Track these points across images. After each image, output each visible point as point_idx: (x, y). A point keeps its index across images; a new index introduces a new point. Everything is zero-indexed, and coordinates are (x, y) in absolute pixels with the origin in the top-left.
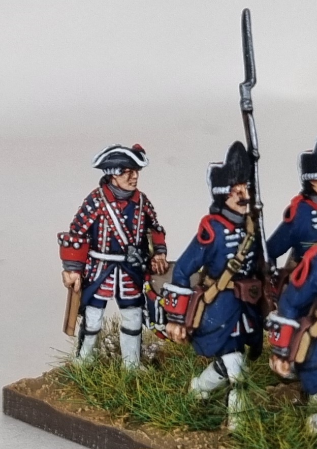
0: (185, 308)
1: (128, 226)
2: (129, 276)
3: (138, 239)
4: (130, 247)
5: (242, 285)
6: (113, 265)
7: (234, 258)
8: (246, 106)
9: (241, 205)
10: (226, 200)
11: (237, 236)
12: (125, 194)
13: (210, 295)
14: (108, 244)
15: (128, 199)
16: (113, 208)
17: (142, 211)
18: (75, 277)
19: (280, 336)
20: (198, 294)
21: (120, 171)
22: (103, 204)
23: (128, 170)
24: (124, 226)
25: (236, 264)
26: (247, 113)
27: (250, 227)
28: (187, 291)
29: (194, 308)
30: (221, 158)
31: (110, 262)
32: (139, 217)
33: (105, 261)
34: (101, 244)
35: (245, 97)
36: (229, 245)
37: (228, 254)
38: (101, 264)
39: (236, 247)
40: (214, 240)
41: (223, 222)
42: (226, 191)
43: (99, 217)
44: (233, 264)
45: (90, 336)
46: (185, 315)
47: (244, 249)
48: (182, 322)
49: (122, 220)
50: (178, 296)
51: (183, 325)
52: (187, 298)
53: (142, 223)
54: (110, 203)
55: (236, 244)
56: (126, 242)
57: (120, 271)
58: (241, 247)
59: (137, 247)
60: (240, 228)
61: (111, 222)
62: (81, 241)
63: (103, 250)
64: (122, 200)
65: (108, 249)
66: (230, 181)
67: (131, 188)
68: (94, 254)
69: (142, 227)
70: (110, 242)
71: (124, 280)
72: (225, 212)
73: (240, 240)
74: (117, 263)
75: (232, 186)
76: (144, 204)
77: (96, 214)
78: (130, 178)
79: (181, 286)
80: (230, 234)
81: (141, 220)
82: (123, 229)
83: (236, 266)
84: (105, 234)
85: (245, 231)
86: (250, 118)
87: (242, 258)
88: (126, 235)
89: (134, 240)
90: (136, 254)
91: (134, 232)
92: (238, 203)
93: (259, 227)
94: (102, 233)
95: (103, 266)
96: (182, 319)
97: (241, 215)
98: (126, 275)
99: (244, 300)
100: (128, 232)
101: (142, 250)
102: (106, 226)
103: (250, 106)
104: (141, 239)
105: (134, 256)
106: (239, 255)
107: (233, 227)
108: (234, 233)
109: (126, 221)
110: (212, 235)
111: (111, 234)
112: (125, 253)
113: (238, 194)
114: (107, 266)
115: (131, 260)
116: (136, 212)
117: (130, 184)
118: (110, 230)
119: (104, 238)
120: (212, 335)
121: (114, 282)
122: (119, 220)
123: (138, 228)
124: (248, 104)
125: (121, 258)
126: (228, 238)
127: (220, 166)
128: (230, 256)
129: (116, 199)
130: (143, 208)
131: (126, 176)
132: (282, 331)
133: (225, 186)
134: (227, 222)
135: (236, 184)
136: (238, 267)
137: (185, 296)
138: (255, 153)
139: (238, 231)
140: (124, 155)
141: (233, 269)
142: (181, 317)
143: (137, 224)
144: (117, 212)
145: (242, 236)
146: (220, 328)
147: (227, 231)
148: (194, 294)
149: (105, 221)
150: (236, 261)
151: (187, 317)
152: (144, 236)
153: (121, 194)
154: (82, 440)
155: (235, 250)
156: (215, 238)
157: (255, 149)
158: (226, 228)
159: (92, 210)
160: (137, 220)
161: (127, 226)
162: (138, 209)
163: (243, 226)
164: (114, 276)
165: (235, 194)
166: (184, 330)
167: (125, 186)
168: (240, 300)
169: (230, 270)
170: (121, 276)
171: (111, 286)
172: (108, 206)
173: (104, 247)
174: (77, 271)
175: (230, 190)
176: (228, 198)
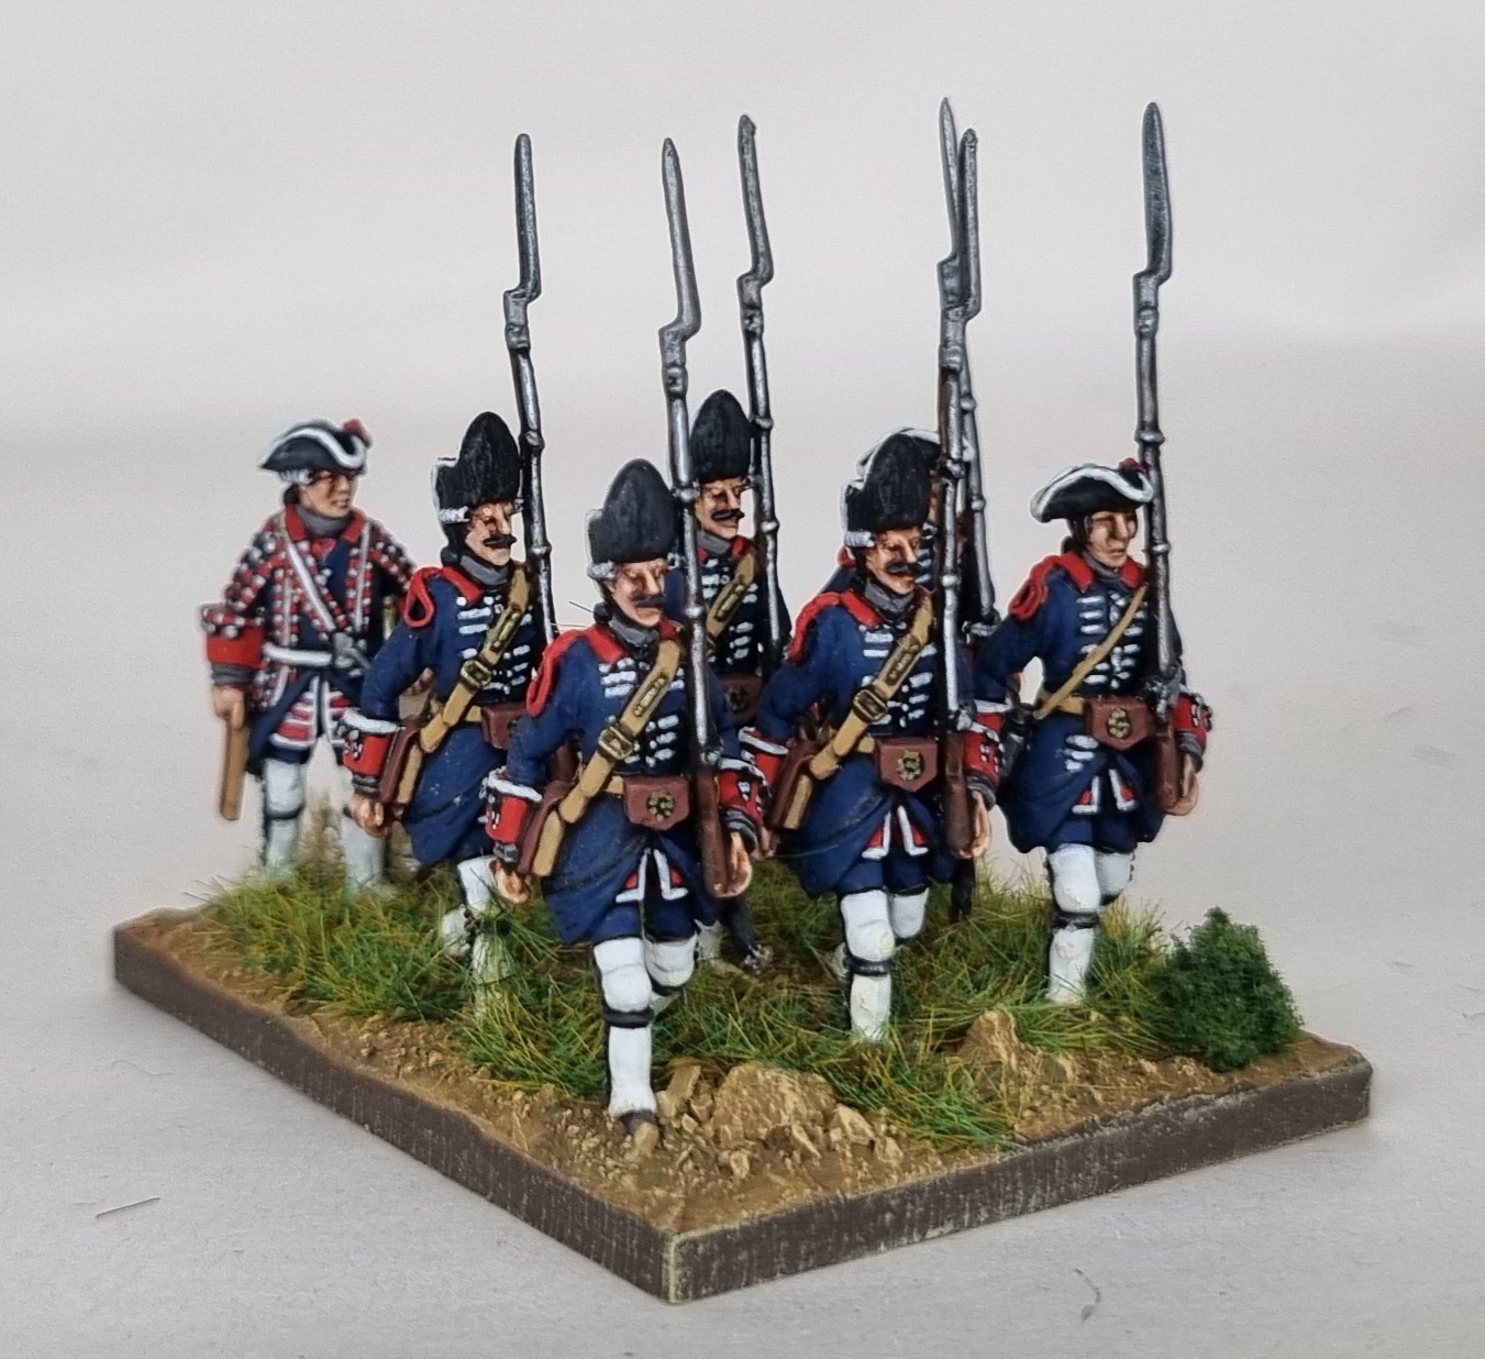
0: (379, 761)
1: (336, 591)
2: (345, 697)
3: (359, 619)
4: (340, 637)
5: (492, 714)
6: (308, 674)
7: (476, 658)
8: (514, 339)
9: (494, 547)
10: (464, 537)
11: (486, 612)
12: (328, 525)
13: (431, 735)
14: (295, 629)
15: (337, 535)
16: (301, 554)
17: (368, 561)
18: (233, 698)
19: (500, 819)
20: (407, 732)
21: (310, 476)
22: (281, 547)
23: (325, 473)
24: (325, 591)
25: (479, 670)
26: (519, 352)
27: (519, 594)
28: (387, 727)
29: (397, 763)
30: (450, 449)
31: (302, 669)
32: (360, 574)
33: (292, 666)
34: (281, 629)
35: (513, 320)
36: (465, 630)
37: (464, 649)
38: (285, 672)
39: (484, 634)
40: (433, 619)
41: (458, 582)
42: (457, 516)
43: (273, 572)
44: (473, 672)
45: (281, 822)
46: (378, 777)
47: (497, 639)
48: (371, 790)
49: (321, 579)
50: (363, 736)
51: (374, 797)
52: (384, 742)
53: (368, 584)
54: (295, 542)
55: (483, 627)
56: (330, 626)
57: (326, 686)
58: (492, 635)
59: (356, 637)
60: (494, 595)
61: (296, 584)
62: (241, 621)
63: (286, 643)
64: (324, 537)
65: (294, 639)
66: (466, 496)
67: (336, 512)
68: (272, 652)
69: (369, 594)
70: (298, 624)
71: (333, 704)
72: (467, 562)
73: (492, 621)
74: (318, 670)
75: (473, 507)
76: (372, 544)
77: (270, 565)
78: (332, 490)
79: (371, 716)
80: (466, 608)
81: (365, 580)
82: (323, 599)
83: (479, 676)
84: (287, 608)
85: (505, 602)
86: (524, 364)
87: (493, 658)
88: (331, 611)
89: (349, 622)
90: (353, 650)
91: (349, 605)
92: (486, 542)
93: (541, 594)
94: (282, 606)
95: (289, 675)
96: (373, 786)
97: (497, 568)
98: (338, 694)
99: (496, 745)
100: (333, 604)
101: (368, 643)
102: (288, 591)
103: (523, 338)
104: (367, 619)
105: (348, 656)
106: (487, 651)
107: (477, 592)
108: (479, 604)
109: (330, 579)
110: (430, 609)
111: (298, 608)
112: (328, 647)
113: (486, 523)
114: (298, 675)
115: (343, 663)
116: (352, 561)
117: (334, 503)
118: (296, 599)
119: (285, 618)
120: (434, 820)
121: (311, 709)
122: (313, 577)
123: (359, 597)
124: (519, 334)
125: (321, 659)
126: (464, 615)
127: (451, 464)
128: (470, 653)
129: (310, 536)
130: (370, 553)
131: (323, 486)
132: (503, 810)
133: (457, 506)
134: (467, 583)
135: (481, 503)
136: (485, 677)
137: (379, 736)
138: (531, 437)
139: (489, 600)
140: (315, 443)
141: (472, 681)
142: (372, 780)
143: (354, 587)
144: (311, 561)
145: (498, 611)
146: (450, 804)
147: (461, 601)
148: (400, 731)
149: (287, 581)
150: (478, 664)
151: (382, 782)
152: (374, 613)
153: (319, 526)
154: (226, 1036)
155: (478, 640)
156: (435, 614)
157: (533, 431)
158: (461, 595)
159: (262, 557)
160: (354, 579)
161: (331, 592)
162: (357, 557)
163: (503, 593)
164: (311, 696)
165: (479, 524)
166: (378, 807)
167: (323, 507)
168: (489, 745)
169: (465, 682)
170: (328, 696)
171: (306, 717)
172: (292, 552)
173: (288, 636)
174: (237, 686)
175: (467, 515)
176: (469, 532)
